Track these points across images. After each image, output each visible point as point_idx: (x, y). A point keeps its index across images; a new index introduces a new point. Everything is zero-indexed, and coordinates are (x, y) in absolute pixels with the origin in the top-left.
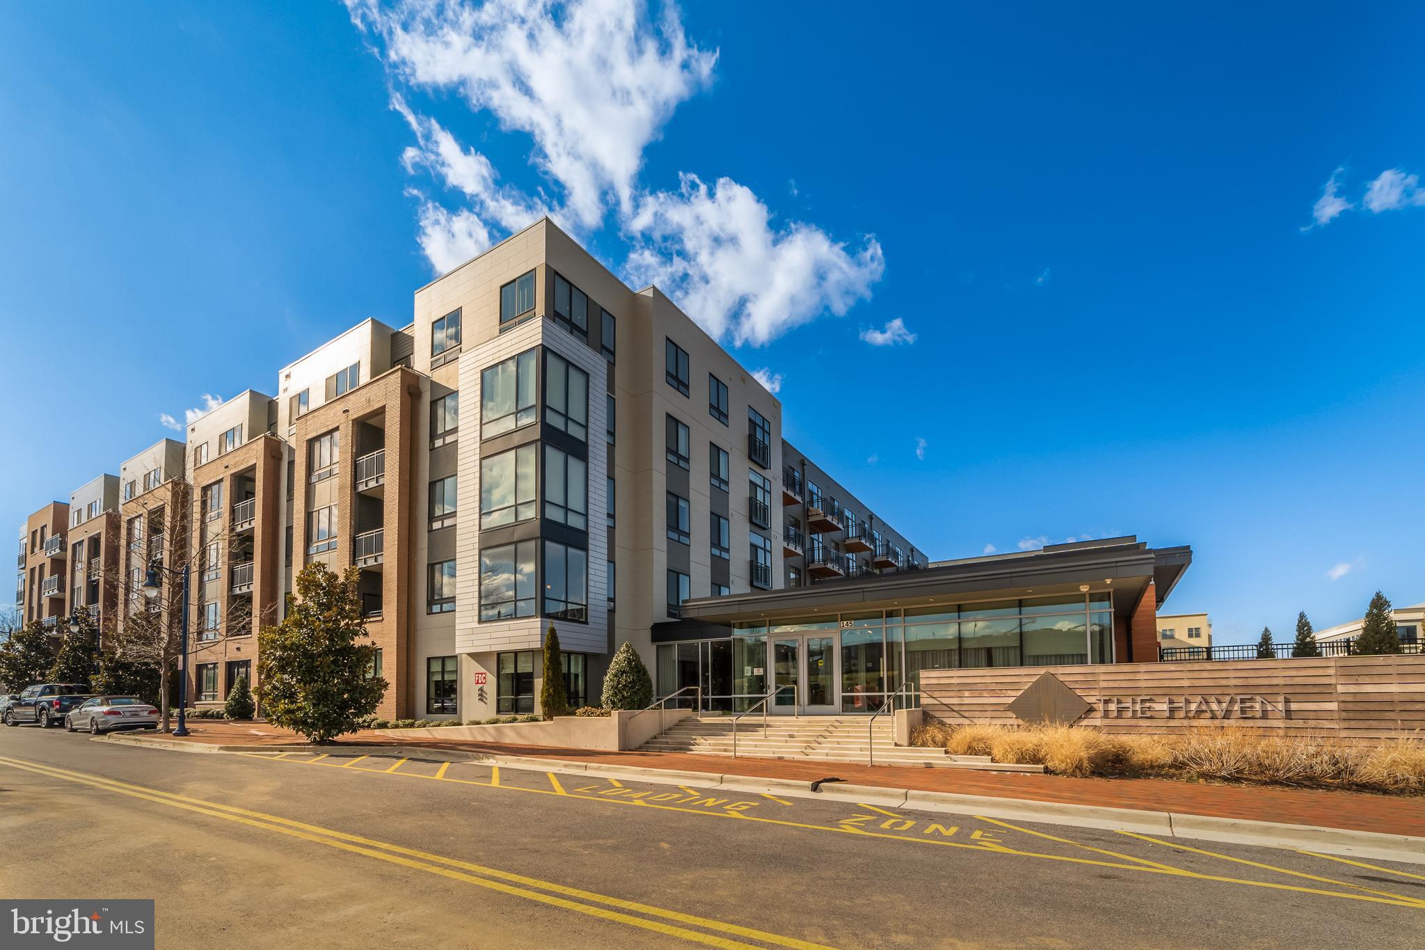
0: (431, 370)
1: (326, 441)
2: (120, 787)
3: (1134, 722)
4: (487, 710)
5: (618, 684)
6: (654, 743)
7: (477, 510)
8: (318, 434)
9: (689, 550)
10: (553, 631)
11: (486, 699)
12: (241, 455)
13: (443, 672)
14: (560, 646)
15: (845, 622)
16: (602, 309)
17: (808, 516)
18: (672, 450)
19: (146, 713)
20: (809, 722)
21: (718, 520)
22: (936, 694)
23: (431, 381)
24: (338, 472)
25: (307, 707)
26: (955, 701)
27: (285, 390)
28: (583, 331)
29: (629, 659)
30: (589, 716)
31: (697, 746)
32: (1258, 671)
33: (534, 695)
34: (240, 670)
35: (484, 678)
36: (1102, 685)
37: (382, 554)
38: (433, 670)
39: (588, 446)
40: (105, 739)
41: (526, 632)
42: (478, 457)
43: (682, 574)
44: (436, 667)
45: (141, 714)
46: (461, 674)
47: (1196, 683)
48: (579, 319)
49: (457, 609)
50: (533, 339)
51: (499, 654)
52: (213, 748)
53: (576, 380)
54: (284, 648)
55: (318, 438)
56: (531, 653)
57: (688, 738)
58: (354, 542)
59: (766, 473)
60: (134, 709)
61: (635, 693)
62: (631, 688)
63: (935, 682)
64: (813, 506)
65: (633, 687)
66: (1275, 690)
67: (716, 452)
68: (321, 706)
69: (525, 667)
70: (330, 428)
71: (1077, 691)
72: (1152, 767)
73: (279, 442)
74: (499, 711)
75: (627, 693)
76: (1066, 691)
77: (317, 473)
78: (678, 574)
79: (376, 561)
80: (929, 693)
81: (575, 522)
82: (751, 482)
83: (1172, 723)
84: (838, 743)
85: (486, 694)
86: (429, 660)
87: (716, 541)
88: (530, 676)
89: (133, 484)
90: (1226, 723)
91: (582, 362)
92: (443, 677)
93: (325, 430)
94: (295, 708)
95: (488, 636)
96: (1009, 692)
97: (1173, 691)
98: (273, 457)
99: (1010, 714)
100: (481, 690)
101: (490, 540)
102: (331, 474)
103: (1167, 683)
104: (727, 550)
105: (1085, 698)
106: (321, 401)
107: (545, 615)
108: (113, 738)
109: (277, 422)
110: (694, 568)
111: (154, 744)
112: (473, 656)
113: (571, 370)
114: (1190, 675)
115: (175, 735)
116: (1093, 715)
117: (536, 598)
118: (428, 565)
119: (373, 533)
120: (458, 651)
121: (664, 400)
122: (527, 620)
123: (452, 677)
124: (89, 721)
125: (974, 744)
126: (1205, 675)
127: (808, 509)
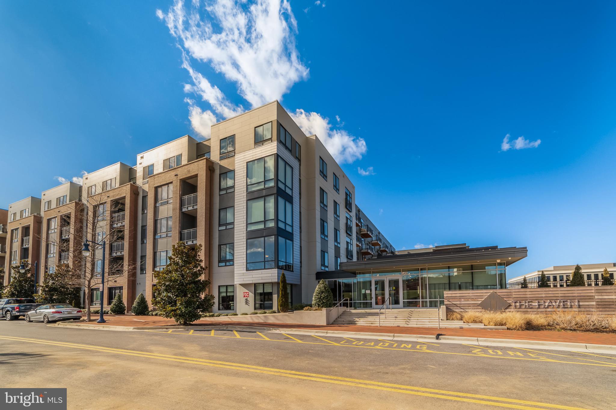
0: (220, 160)
1: (165, 188)
2: (118, 351)
3: (526, 310)
4: (250, 308)
5: (321, 297)
6: (337, 321)
7: (245, 222)
8: (161, 184)
9: (328, 242)
10: (283, 275)
11: (249, 303)
12: (117, 192)
13: (227, 292)
14: (287, 281)
15: (404, 272)
16: (296, 142)
17: (361, 231)
18: (322, 202)
19: (75, 312)
20: (399, 311)
21: (336, 230)
22: (450, 300)
23: (220, 165)
24: (172, 202)
25: (182, 308)
26: (458, 303)
27: (140, 164)
28: (290, 150)
29: (325, 286)
30: (310, 310)
31: (357, 322)
32: (569, 291)
33: (273, 302)
34: (116, 291)
35: (248, 295)
36: (514, 296)
37: (197, 240)
38: (221, 291)
39: (293, 198)
40: (56, 325)
41: (270, 275)
42: (245, 199)
43: (326, 252)
44: (223, 290)
45: (73, 312)
46: (236, 293)
47: (548, 295)
48: (289, 144)
49: (235, 264)
50: (272, 151)
51: (255, 284)
52: (130, 328)
53: (288, 169)
54: (171, 281)
55: (161, 186)
56: (272, 284)
57: (352, 319)
58: (181, 234)
59: (350, 214)
60: (69, 310)
61: (328, 300)
62: (326, 299)
63: (450, 295)
64: (362, 228)
65: (327, 298)
66: (575, 298)
67: (336, 204)
68: (188, 308)
69: (268, 290)
70: (167, 182)
71: (505, 298)
72: (542, 326)
73: (138, 187)
74: (255, 309)
75: (325, 300)
76: (500, 298)
77: (160, 202)
78: (324, 252)
79: (192, 242)
80: (448, 300)
81: (289, 229)
82: (346, 217)
83: (539, 310)
84: (418, 320)
85: (249, 301)
86: (219, 286)
87: (336, 240)
88: (271, 294)
89: (49, 202)
90: (558, 309)
91: (290, 162)
92: (227, 294)
93: (165, 183)
94: (176, 309)
95: (251, 276)
96: (479, 299)
97: (539, 298)
98: (135, 194)
99: (480, 307)
100: (247, 300)
101: (252, 236)
102: (167, 203)
103: (537, 295)
104: (339, 243)
105: (508, 301)
106: (161, 170)
107: (279, 267)
108: (60, 325)
109: (136, 177)
110: (329, 250)
111: (90, 327)
112: (242, 285)
113: (287, 166)
114: (545, 293)
115: (98, 322)
116: (510, 307)
117: (275, 261)
118: (219, 245)
119: (191, 230)
120: (235, 283)
121: (319, 182)
122: (271, 270)
123: (231, 294)
124: (42, 316)
125: (475, 319)
126: (550, 292)
127: (361, 229)
